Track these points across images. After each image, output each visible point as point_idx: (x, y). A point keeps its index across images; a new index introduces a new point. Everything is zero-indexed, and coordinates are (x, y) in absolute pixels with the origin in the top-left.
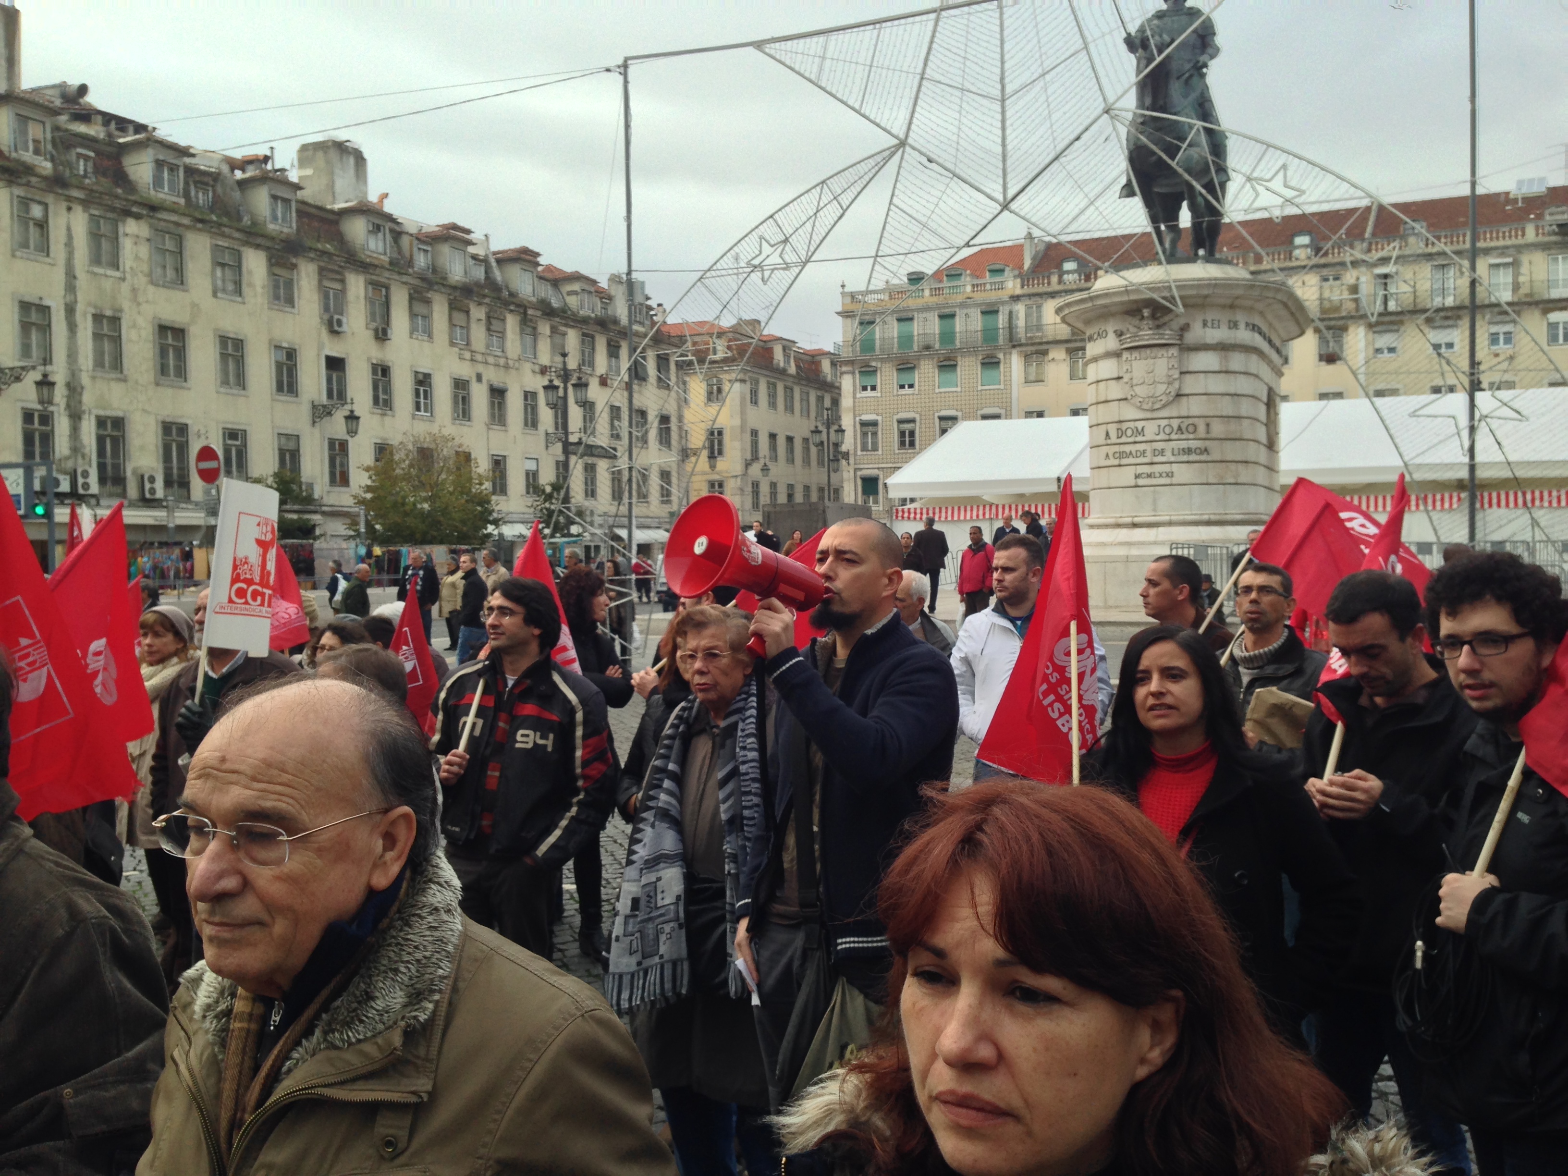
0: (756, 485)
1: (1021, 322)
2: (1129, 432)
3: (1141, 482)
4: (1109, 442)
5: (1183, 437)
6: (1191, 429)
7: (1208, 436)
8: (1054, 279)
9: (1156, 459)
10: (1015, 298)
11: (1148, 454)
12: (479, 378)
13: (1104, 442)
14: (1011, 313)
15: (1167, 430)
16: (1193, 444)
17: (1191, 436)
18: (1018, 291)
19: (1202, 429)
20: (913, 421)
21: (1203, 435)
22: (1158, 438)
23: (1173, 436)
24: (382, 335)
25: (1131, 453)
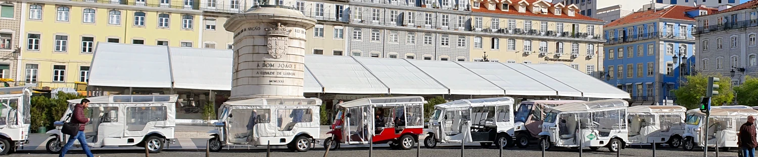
2: (268, 65)
3: (271, 83)
4: (259, 68)
5: (287, 69)
6: (290, 66)
7: (295, 69)
9: (278, 76)
11: (275, 73)
13: (257, 68)
15: (283, 66)
16: (291, 72)
17: (290, 69)
19: (293, 66)
21: (294, 69)
22: (279, 68)
23: (284, 68)
25: (268, 73)
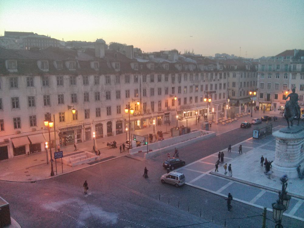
0: (241, 92)
1: (292, 68)
2: (280, 154)
6: (287, 155)
8: (299, 60)
9: (282, 158)
10: (291, 63)
12: (194, 85)
14: (290, 66)
16: (287, 157)
18: (292, 62)
20: (270, 84)
23: (285, 156)
24: (180, 82)
